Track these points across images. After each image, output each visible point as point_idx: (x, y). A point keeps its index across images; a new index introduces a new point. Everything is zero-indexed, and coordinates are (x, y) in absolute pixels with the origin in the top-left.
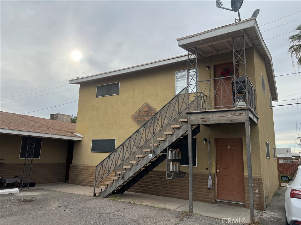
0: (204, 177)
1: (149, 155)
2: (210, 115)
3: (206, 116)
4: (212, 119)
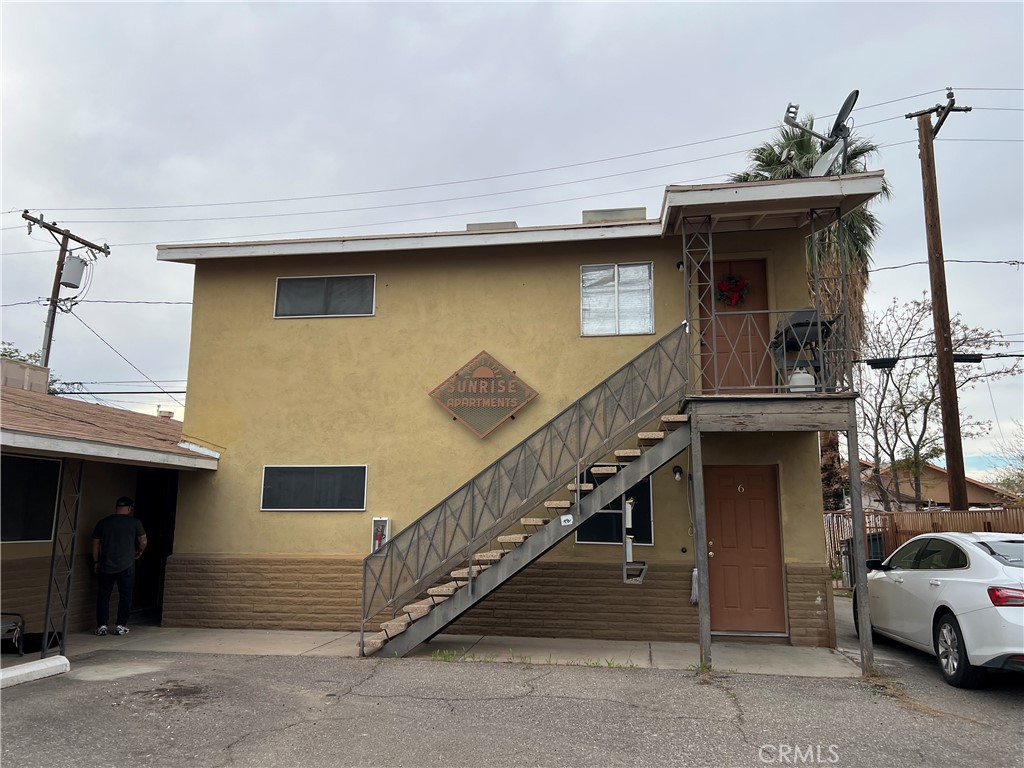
0: (677, 574)
1: (563, 518)
2: (756, 409)
3: (745, 409)
4: (762, 419)
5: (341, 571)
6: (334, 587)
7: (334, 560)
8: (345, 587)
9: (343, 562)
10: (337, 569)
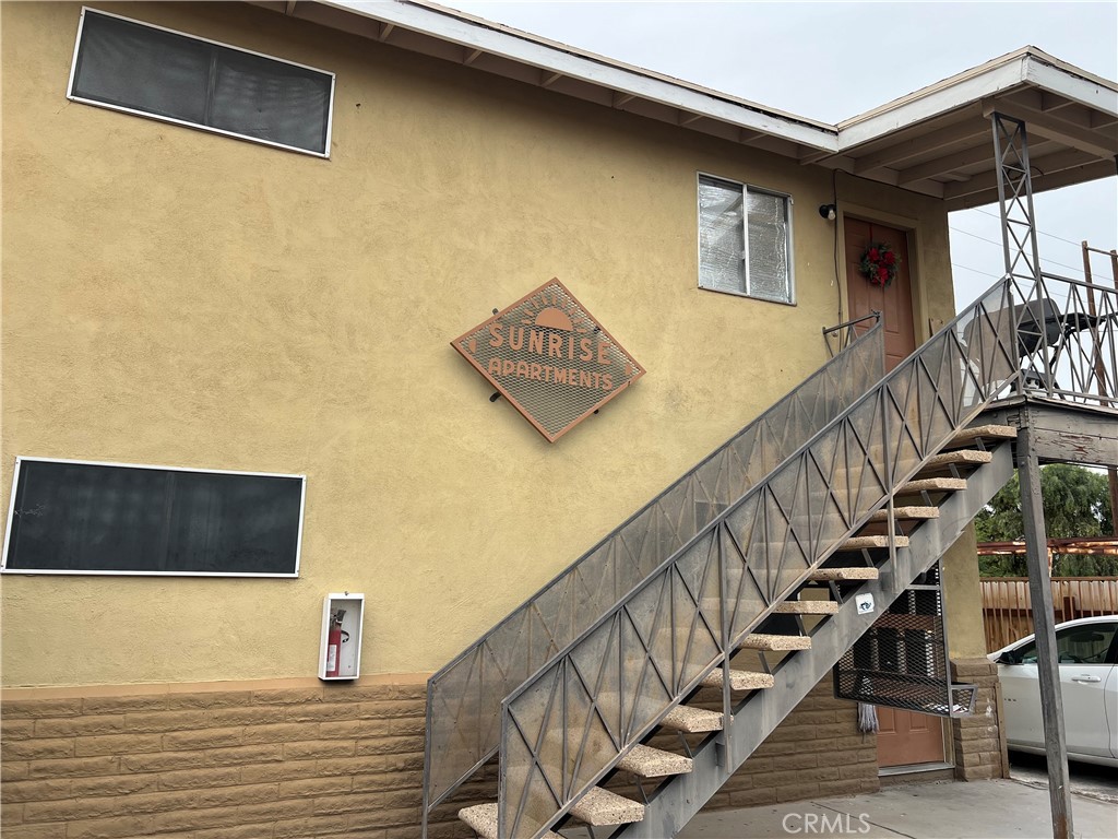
2: (1094, 429)
3: (1083, 427)
4: (1101, 445)
5: (241, 720)
6: (220, 761)
7: (224, 696)
8: (251, 758)
9: (249, 698)
10: (229, 717)
